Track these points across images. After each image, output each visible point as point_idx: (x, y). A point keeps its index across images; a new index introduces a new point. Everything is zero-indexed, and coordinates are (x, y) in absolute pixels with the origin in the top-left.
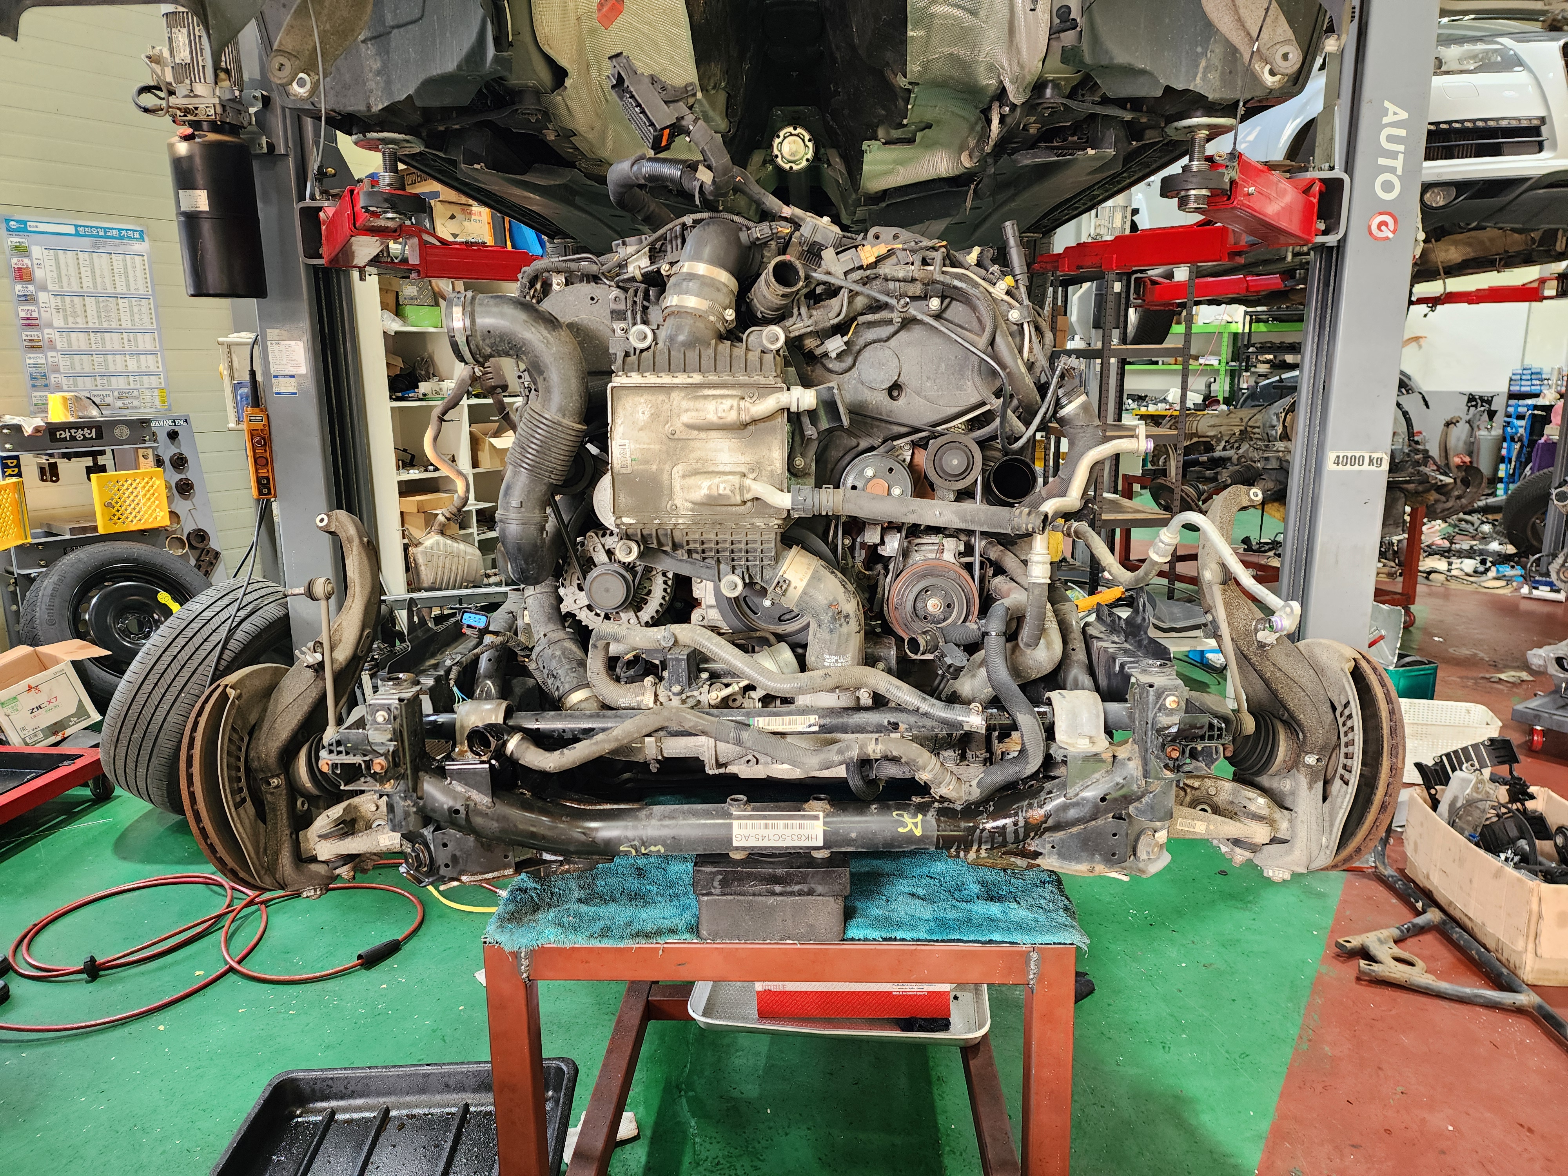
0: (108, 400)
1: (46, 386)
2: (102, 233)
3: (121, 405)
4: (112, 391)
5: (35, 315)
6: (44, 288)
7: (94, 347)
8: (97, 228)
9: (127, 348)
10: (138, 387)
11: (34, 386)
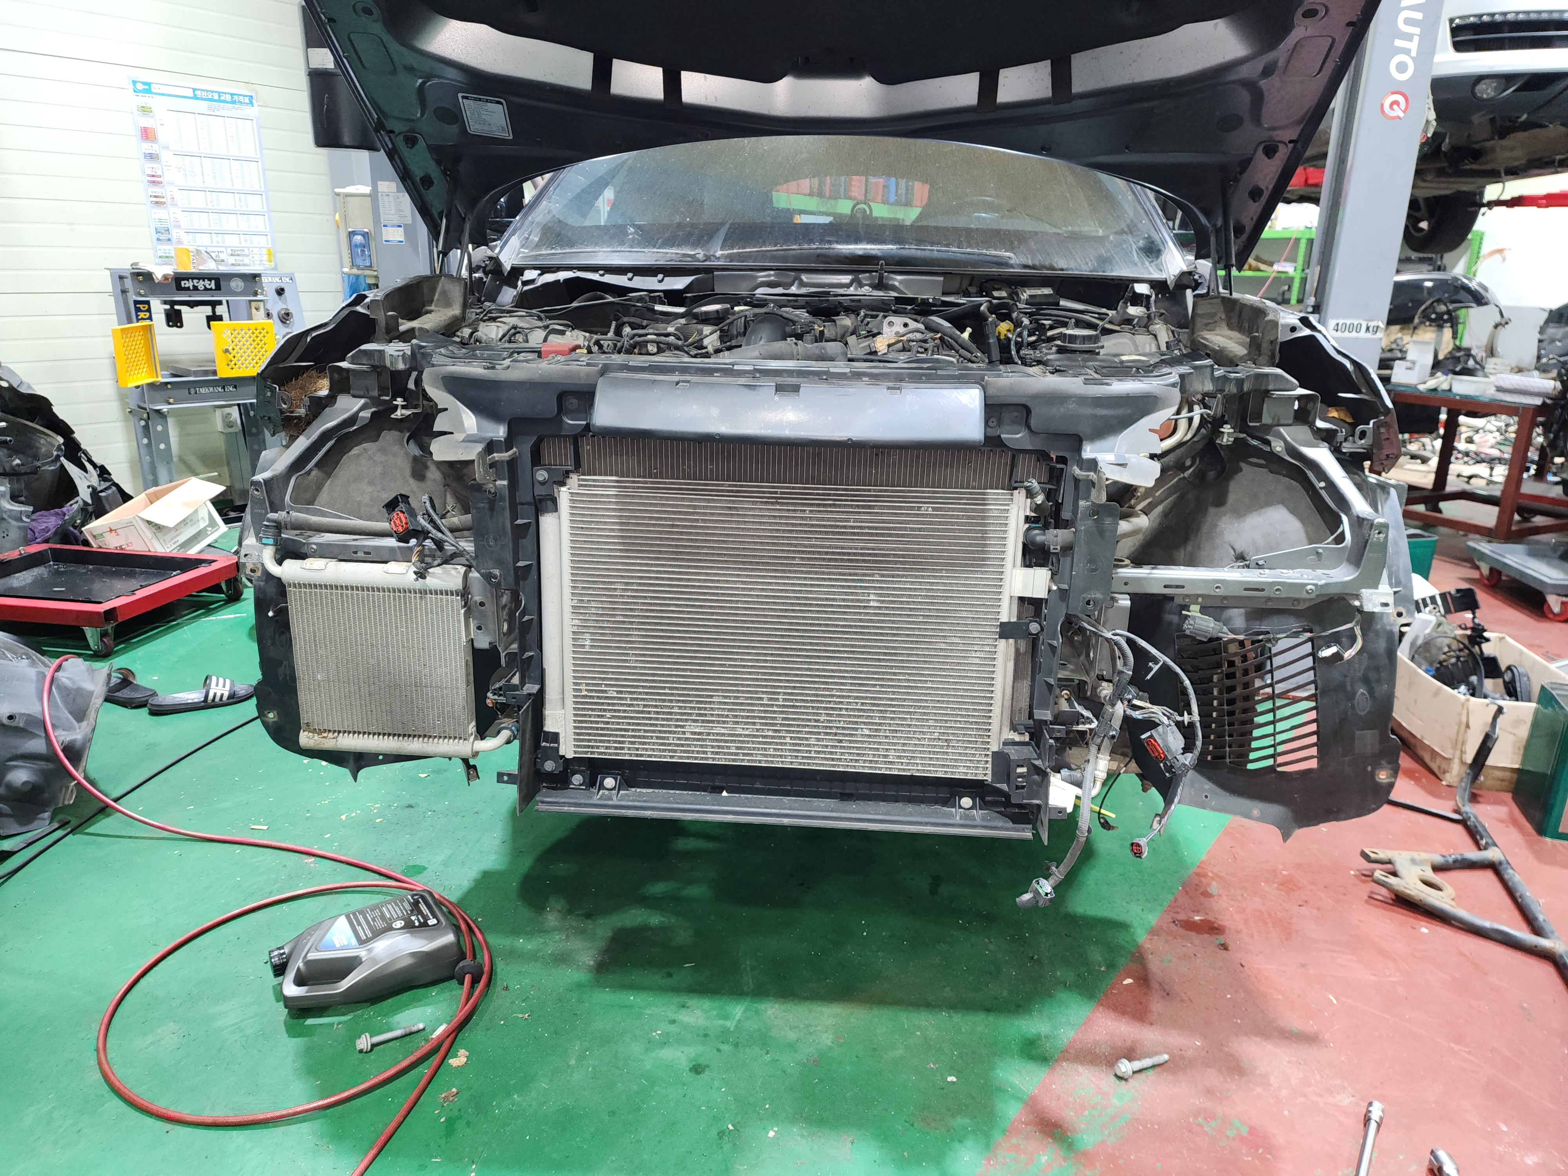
0: (223, 256)
1: (169, 240)
2: (216, 97)
3: (234, 262)
4: (226, 248)
5: (159, 173)
6: (166, 148)
7: (210, 206)
8: (212, 92)
9: (238, 208)
10: (248, 245)
11: (158, 239)
